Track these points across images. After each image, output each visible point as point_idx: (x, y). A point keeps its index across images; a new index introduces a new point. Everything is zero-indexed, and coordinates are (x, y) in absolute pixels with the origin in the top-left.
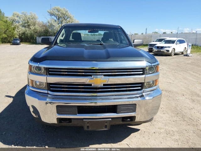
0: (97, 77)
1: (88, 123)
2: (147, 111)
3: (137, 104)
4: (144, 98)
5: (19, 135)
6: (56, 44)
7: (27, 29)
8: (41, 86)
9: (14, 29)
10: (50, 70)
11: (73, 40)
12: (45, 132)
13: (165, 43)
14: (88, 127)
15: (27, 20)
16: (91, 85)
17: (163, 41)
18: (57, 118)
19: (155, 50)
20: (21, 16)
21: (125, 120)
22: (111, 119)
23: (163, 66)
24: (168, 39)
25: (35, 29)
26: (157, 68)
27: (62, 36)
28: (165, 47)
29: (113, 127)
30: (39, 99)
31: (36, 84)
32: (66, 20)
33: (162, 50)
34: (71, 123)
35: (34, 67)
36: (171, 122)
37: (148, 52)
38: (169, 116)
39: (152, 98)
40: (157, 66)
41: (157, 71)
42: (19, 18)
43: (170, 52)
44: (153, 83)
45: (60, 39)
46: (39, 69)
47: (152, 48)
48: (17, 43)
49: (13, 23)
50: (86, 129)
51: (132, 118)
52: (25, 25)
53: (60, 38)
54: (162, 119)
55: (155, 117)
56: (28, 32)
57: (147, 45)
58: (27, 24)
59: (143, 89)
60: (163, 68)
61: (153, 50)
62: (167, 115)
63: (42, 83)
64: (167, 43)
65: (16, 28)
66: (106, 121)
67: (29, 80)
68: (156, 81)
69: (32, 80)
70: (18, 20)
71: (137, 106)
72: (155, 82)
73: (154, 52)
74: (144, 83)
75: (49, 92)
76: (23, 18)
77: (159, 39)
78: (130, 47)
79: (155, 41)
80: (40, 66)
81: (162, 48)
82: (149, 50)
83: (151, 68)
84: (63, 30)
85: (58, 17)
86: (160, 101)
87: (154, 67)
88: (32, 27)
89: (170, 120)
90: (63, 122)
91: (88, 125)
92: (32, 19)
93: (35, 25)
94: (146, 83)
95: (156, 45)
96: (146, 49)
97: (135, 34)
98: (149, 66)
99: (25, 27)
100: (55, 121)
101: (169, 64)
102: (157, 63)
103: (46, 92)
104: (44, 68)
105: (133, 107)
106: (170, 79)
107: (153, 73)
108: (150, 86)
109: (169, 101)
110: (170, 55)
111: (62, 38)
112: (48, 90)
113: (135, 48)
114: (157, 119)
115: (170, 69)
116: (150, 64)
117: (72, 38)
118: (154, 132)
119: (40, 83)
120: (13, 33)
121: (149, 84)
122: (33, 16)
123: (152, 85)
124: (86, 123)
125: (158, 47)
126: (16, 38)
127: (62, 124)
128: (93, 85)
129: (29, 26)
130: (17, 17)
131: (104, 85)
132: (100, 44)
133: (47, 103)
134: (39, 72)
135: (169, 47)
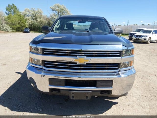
0: (81, 57)
1: (73, 93)
2: (122, 86)
3: (113, 81)
4: (120, 76)
5: (21, 100)
6: (53, 31)
7: (35, 21)
8: (38, 63)
9: (25, 21)
10: (45, 50)
11: (67, 28)
12: (41, 98)
13: (143, 33)
14: (73, 97)
15: (35, 14)
16: (76, 63)
17: (141, 31)
18: (49, 88)
19: (134, 38)
20: (31, 11)
21: (103, 93)
22: (91, 92)
23: (140, 52)
24: (146, 29)
25: (41, 21)
26: (132, 52)
27: (58, 25)
28: (143, 36)
29: (93, 98)
30: (36, 73)
31: (34, 61)
32: (64, 14)
33: (140, 39)
34: (59, 93)
35: (33, 47)
36: (143, 97)
37: (128, 40)
38: (142, 92)
39: (127, 76)
40: (132, 50)
41: (132, 54)
42: (29, 12)
43: (147, 40)
44: (128, 64)
45: (56, 28)
46: (37, 49)
47: (132, 37)
48: (27, 31)
49: (25, 16)
50: (71, 98)
51: (109, 92)
52: (34, 18)
53: (56, 26)
54: (136, 94)
55: (130, 92)
56: (35, 23)
57: (128, 34)
58: (35, 18)
59: (119, 68)
60: (141, 53)
61: (133, 38)
62: (140, 91)
63: (39, 60)
64: (145, 33)
65: (27, 20)
66: (87, 92)
67: (30, 58)
68: (131, 62)
69: (31, 58)
70: (28, 14)
71: (113, 82)
72: (130, 64)
73: (133, 40)
74: (120, 63)
75: (44, 68)
76: (32, 13)
77: (138, 29)
78: (112, 34)
79: (134, 31)
80: (38, 47)
81: (140, 36)
82: (129, 38)
83: (127, 51)
84: (59, 20)
85: (58, 12)
86: (134, 79)
87: (130, 50)
88: (39, 20)
89: (143, 96)
90: (53, 91)
91: (73, 95)
92: (39, 13)
93: (41, 18)
94: (122, 64)
95: (136, 35)
96: (127, 38)
97: (119, 25)
98: (125, 49)
99: (34, 19)
100: (48, 91)
101: (145, 50)
102: (132, 47)
103: (41, 67)
104: (41, 48)
105: (110, 83)
106: (146, 62)
107: (129, 55)
108: (126, 66)
109: (143, 80)
110: (147, 43)
111: (58, 27)
112: (43, 66)
113: (115, 35)
114: (132, 94)
115: (146, 54)
116: (126, 48)
117: (66, 27)
118: (128, 105)
119: (37, 60)
120: (25, 24)
121: (125, 65)
122: (39, 11)
123: (127, 66)
124: (71, 93)
125: (137, 36)
126: (27, 27)
127: (53, 93)
128: (77, 63)
129: (36, 18)
130: (28, 12)
131: (87, 64)
132: (86, 31)
133: (42, 76)
134: (37, 52)
135: (146, 36)
